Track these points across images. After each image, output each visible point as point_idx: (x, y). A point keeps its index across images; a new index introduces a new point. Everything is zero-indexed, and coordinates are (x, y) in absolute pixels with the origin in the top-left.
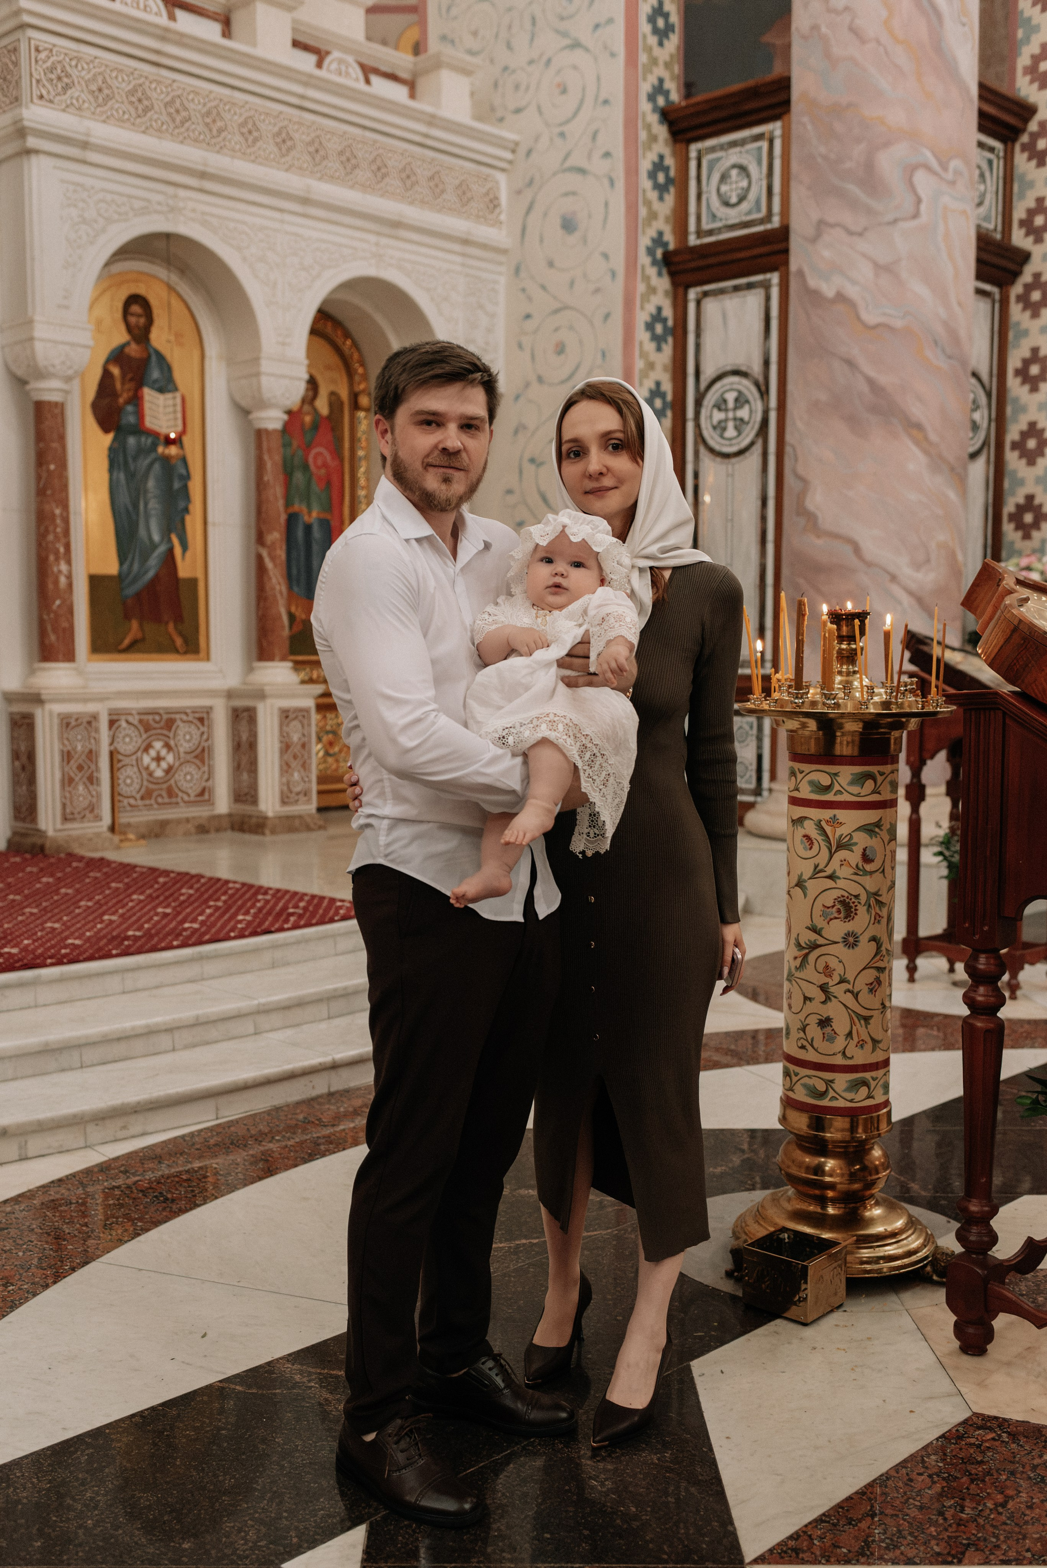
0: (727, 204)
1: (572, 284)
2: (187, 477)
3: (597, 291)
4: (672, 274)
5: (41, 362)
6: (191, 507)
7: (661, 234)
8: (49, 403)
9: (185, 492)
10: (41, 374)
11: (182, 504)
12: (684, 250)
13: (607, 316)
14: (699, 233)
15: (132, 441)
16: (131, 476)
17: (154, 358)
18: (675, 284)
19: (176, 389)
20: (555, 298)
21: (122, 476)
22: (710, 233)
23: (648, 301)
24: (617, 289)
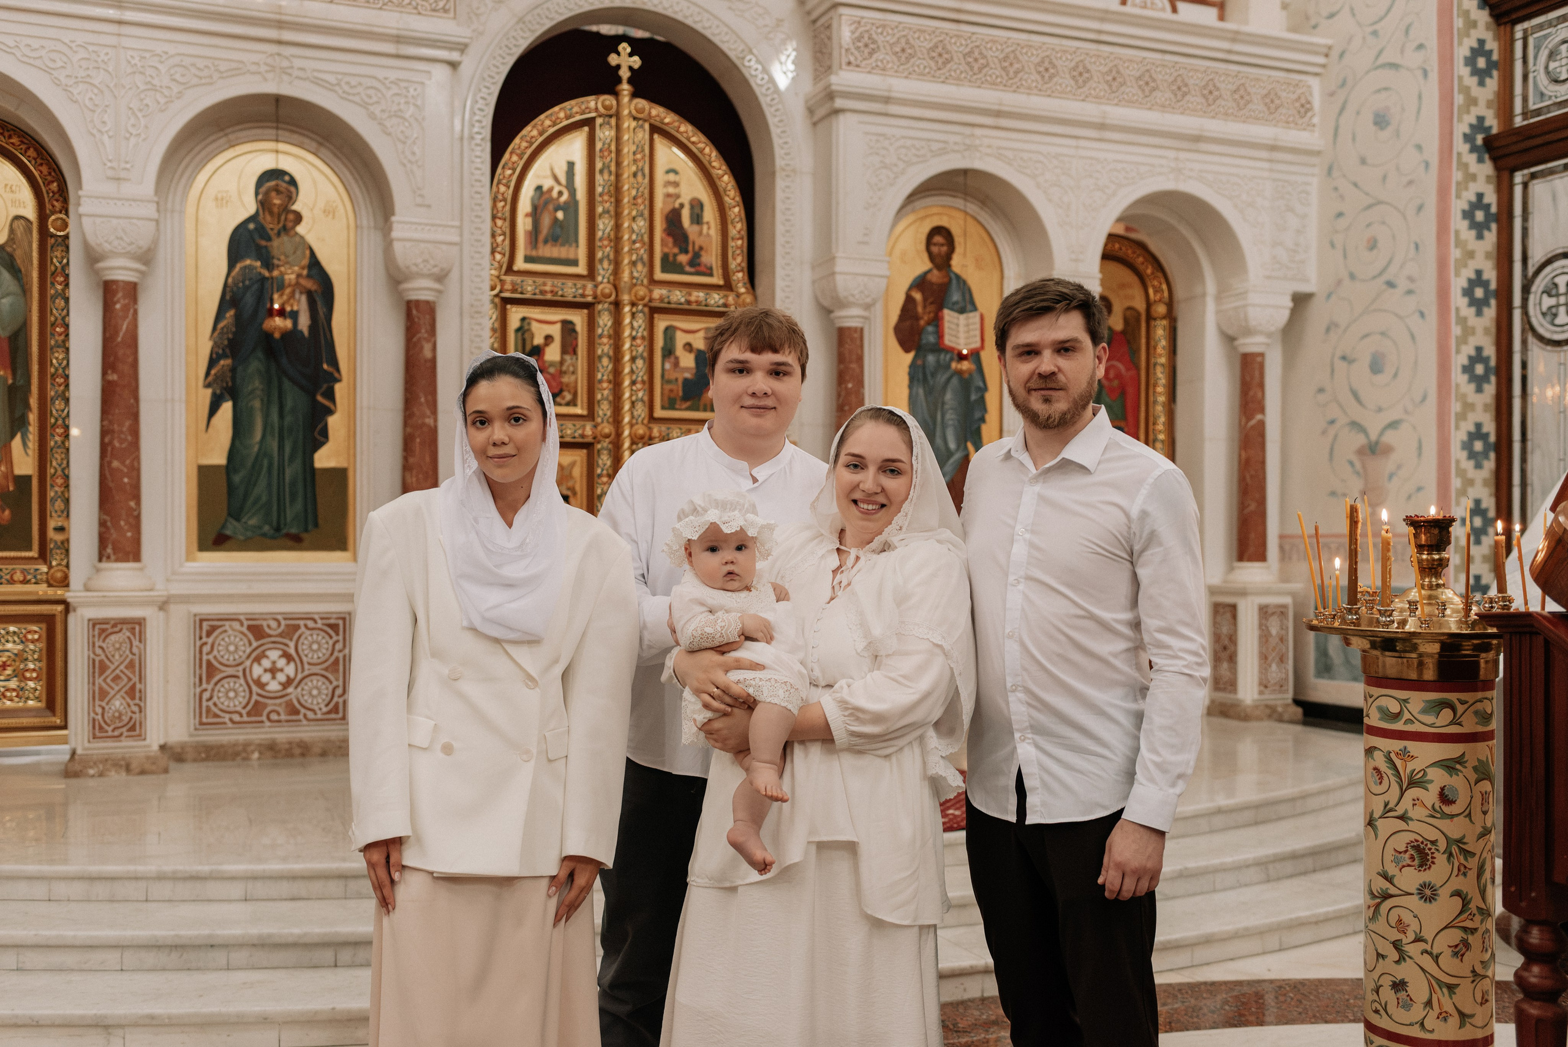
0: (1556, 81)
1: (1385, 178)
2: (985, 389)
3: (1410, 183)
4: (1495, 160)
5: (842, 293)
6: (987, 417)
7: (1481, 119)
8: (849, 328)
9: (982, 402)
10: (842, 304)
11: (977, 415)
12: (1510, 133)
13: (1420, 208)
14: (1525, 114)
15: (931, 359)
16: (929, 392)
17: (954, 282)
18: (1498, 168)
19: (975, 309)
20: (1367, 194)
21: (921, 391)
22: (1538, 112)
23: (1466, 189)
24: (1431, 181)
